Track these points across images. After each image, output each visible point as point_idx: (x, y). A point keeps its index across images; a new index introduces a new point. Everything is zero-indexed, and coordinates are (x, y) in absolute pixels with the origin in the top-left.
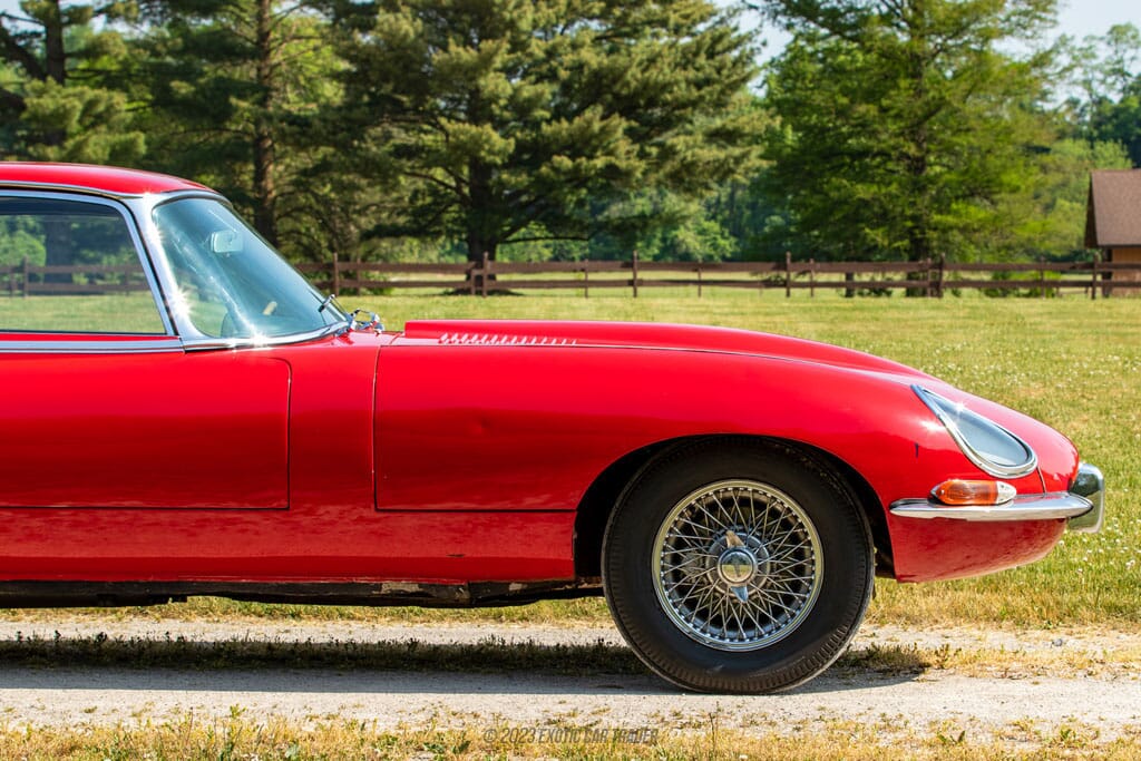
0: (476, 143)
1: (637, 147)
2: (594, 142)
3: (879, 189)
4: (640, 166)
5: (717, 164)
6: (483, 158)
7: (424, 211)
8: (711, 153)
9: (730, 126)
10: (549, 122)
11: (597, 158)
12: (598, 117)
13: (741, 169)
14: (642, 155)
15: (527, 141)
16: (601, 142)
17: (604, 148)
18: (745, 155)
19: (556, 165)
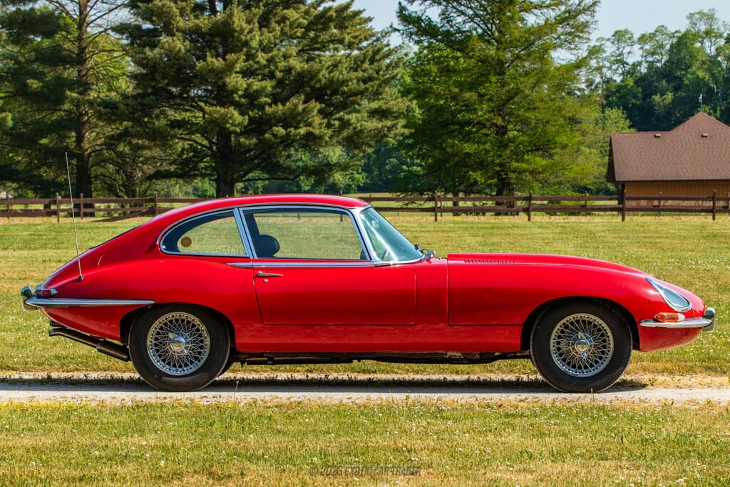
0: (224, 119)
1: (325, 121)
2: (299, 118)
3: (479, 147)
4: (328, 133)
5: (376, 132)
6: (229, 128)
7: (189, 160)
8: (373, 124)
9: (384, 107)
10: (270, 105)
11: (301, 128)
12: (301, 102)
13: (392, 134)
14: (329, 126)
15: (256, 118)
16: (303, 117)
17: (305, 122)
18: (394, 126)
19: (275, 133)
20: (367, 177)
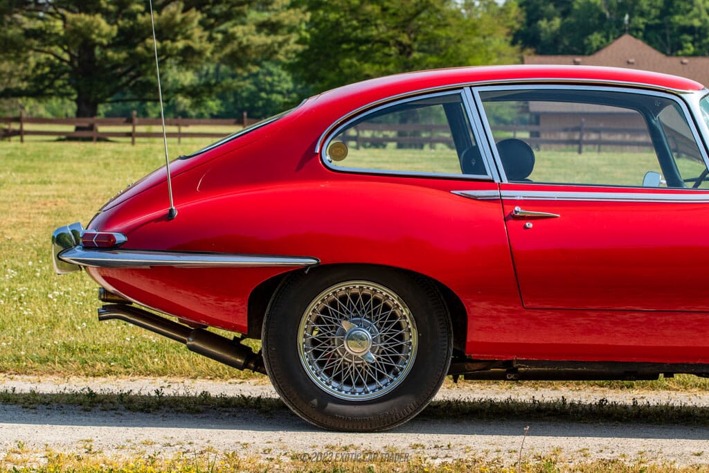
0: (89, 28)
1: (206, 34)
2: (177, 29)
3: (380, 67)
4: (209, 48)
5: (265, 48)
6: (94, 40)
7: (43, 78)
8: (261, 39)
9: (274, 19)
10: (143, 14)
11: (178, 41)
12: (180, 11)
13: (282, 51)
14: (211, 39)
15: (125, 28)
16: (181, 29)
17: (183, 34)
18: (286, 41)
19: (148, 46)
20: (222, 105)
